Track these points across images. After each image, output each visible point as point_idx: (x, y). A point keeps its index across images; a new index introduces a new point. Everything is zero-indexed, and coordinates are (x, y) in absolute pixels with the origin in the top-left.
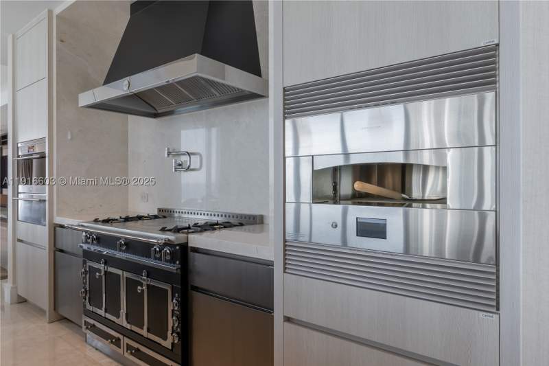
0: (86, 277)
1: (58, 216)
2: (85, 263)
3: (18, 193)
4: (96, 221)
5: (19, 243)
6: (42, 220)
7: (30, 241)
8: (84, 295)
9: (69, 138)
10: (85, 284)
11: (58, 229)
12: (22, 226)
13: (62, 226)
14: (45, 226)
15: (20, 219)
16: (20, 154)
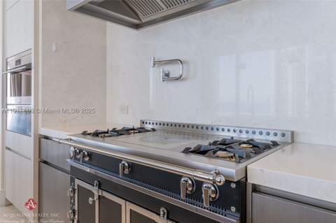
0: (74, 197)
1: (42, 127)
2: (72, 180)
3: (7, 105)
4: (85, 134)
5: (7, 151)
6: (28, 130)
7: (16, 150)
8: (72, 217)
9: (54, 49)
10: (74, 204)
11: (43, 140)
12: (9, 135)
13: (46, 138)
14: (30, 136)
15: (8, 129)
16: (9, 68)
